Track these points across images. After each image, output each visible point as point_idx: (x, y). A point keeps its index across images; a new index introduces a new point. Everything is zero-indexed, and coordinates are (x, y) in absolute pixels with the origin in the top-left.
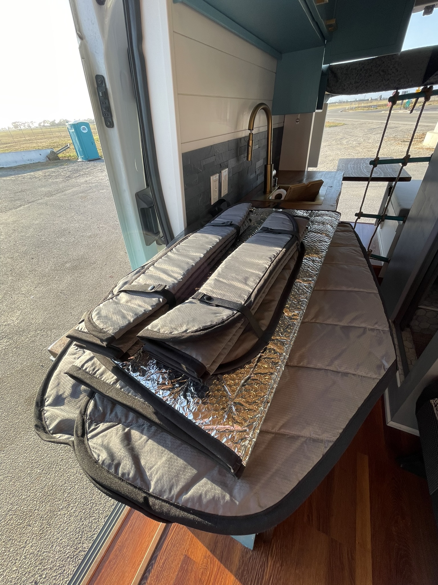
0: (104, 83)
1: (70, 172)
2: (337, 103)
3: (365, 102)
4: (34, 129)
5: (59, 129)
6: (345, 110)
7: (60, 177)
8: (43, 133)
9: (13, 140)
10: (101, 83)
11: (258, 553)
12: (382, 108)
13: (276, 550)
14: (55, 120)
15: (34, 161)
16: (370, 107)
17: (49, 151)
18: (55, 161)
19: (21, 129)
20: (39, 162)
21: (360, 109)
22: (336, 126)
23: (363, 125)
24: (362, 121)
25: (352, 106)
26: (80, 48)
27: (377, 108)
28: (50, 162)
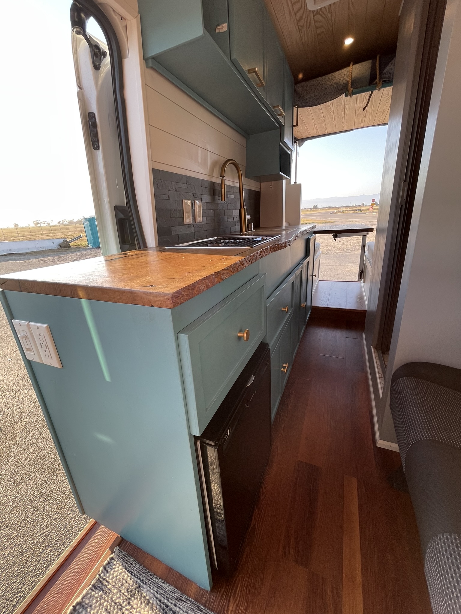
0: (94, 118)
1: (78, 256)
2: (327, 208)
3: (351, 207)
4: (53, 226)
5: (76, 226)
6: (334, 213)
7: (67, 260)
8: (60, 229)
9: (30, 233)
10: (92, 117)
11: (217, 595)
12: (366, 211)
13: (241, 590)
14: (73, 219)
15: (46, 248)
16: (355, 210)
17: (62, 240)
18: (66, 249)
19: (41, 226)
20: (50, 249)
21: (347, 212)
22: (327, 223)
23: (351, 222)
24: (350, 220)
25: (340, 210)
26: (78, 93)
27: (361, 212)
28: (61, 249)
